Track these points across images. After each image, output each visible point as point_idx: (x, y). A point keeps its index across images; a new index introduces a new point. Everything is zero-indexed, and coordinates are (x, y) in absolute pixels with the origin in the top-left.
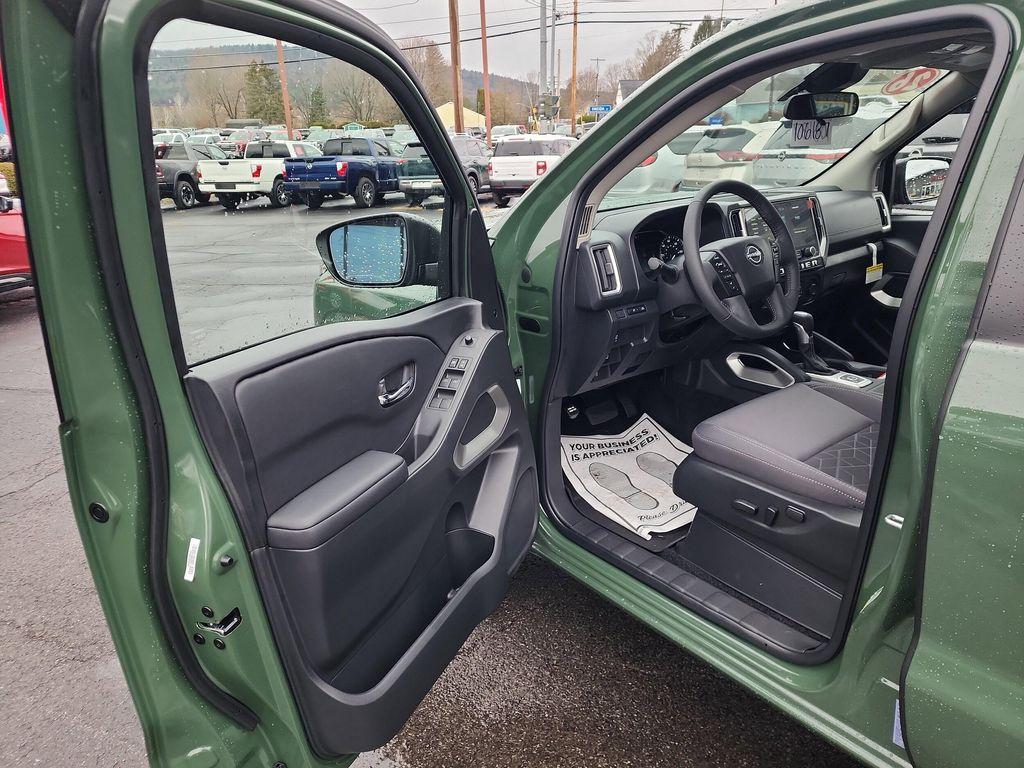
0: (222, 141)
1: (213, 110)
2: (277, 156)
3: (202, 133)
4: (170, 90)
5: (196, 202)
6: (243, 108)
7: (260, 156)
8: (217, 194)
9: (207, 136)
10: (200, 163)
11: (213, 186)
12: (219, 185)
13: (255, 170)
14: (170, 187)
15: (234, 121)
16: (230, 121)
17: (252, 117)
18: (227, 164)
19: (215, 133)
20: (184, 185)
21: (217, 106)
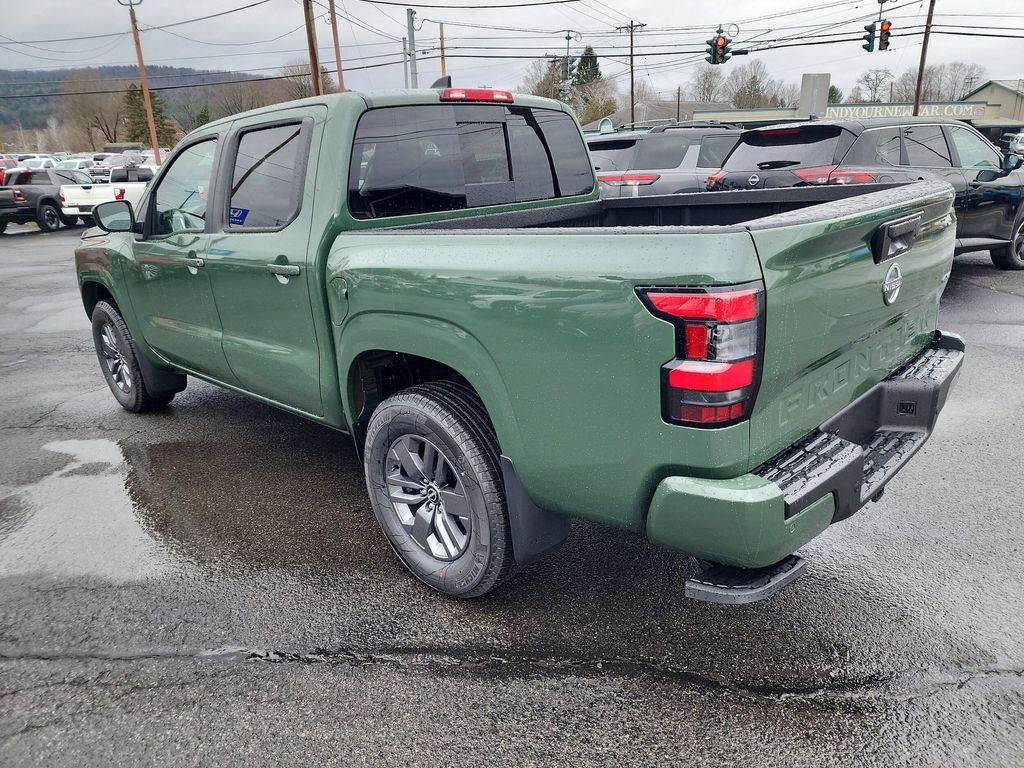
0: (96, 166)
1: (90, 134)
2: (141, 180)
3: (75, 158)
4: (42, 112)
5: (62, 225)
6: (123, 131)
7: (124, 179)
8: (82, 217)
9: (79, 161)
10: (63, 187)
11: (77, 209)
12: (82, 208)
13: (118, 193)
14: (33, 210)
15: (114, 145)
16: (108, 144)
17: (133, 140)
18: (90, 188)
19: (89, 157)
20: (47, 210)
21: (94, 129)
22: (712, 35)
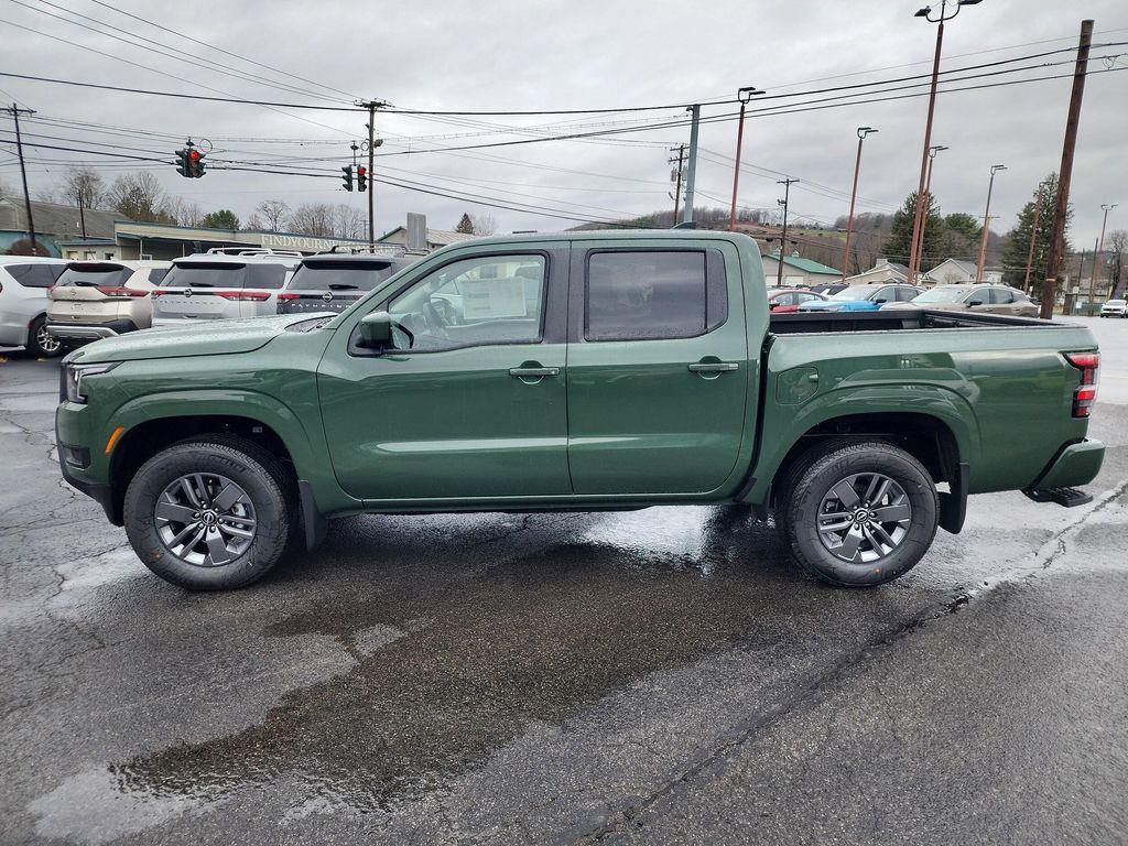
22: (182, 147)
